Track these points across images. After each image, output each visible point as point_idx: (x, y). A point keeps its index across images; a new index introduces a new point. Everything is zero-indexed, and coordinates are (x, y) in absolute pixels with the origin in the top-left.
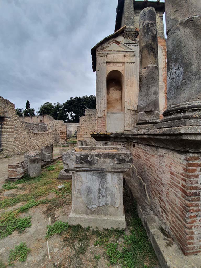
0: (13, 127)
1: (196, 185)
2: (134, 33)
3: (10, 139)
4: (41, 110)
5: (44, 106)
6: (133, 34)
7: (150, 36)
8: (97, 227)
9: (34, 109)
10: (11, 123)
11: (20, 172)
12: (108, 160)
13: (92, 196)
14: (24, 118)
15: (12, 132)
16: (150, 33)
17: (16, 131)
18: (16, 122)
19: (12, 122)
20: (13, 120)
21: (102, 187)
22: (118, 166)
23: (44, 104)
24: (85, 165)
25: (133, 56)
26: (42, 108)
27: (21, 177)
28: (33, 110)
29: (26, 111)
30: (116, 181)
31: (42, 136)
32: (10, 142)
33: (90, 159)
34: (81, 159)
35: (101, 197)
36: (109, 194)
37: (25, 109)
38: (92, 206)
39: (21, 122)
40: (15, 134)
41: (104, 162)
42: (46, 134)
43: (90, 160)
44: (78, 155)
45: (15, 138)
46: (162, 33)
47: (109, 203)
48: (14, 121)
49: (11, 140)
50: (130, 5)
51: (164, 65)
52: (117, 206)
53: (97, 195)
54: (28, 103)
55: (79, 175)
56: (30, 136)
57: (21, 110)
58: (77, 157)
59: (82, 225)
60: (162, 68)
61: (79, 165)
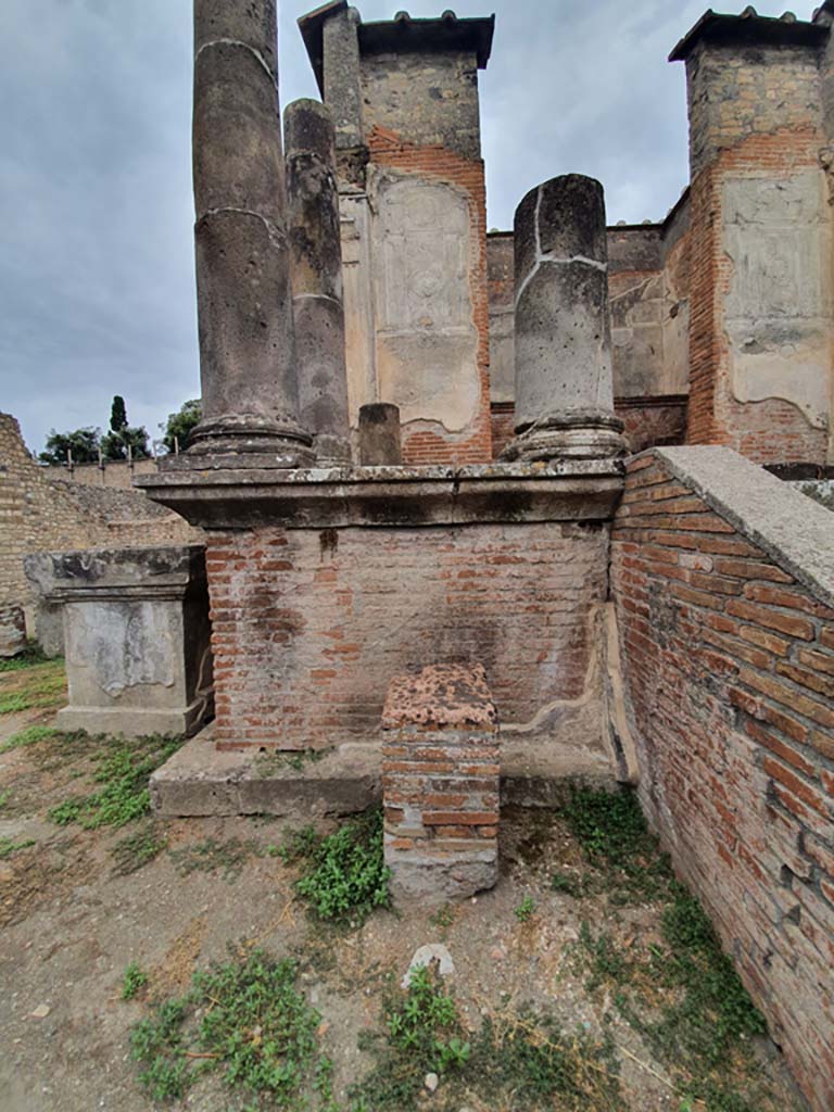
0: (18, 502)
1: (225, 598)
2: (355, 151)
3: (10, 546)
4: (171, 431)
5: (182, 416)
6: (349, 158)
7: (301, 201)
8: (122, 734)
9: (146, 430)
10: (11, 489)
11: (10, 640)
12: (130, 567)
13: (110, 660)
14: (103, 469)
15: (19, 520)
16: (299, 192)
17: (33, 517)
18: (30, 483)
19: (12, 485)
20: (16, 476)
21: (133, 638)
22: (154, 581)
23: (184, 409)
24: (78, 582)
25: (351, 239)
26: (177, 424)
27: (12, 654)
28: (141, 434)
29: (114, 438)
30: (165, 622)
31: (145, 535)
32: (12, 557)
33: (86, 565)
34: (66, 567)
35: (132, 662)
36: (150, 654)
37: (110, 433)
38: (113, 685)
39: (51, 483)
40: (30, 527)
41: (121, 571)
42: (163, 529)
43: (86, 568)
44: (58, 558)
45: (30, 542)
46: (471, 137)
47: (150, 675)
48: (22, 479)
49: (16, 550)
50: (343, 44)
51: (477, 261)
52: (170, 683)
53: (121, 658)
54: (118, 406)
55: (78, 610)
56: (94, 535)
57: (91, 436)
58: (54, 561)
59: (86, 729)
60: (469, 273)
61: (65, 583)
